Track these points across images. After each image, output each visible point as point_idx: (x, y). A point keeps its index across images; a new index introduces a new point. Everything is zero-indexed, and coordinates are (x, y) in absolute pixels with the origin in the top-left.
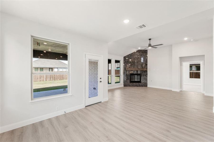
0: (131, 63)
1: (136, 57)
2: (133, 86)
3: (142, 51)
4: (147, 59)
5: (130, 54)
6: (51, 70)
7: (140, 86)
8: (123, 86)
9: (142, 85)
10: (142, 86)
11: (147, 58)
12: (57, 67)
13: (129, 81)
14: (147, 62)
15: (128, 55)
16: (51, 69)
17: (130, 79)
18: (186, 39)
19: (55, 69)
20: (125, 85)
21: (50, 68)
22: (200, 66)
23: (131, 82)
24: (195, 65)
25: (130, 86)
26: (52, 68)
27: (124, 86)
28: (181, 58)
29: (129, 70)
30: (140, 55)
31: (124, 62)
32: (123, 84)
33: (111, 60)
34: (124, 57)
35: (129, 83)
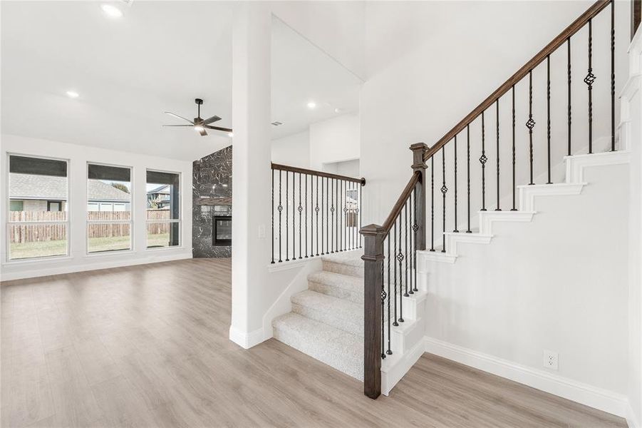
0: (217, 183)
2: (222, 255)
5: (213, 155)
6: (54, 207)
8: (190, 256)
13: (209, 240)
15: (207, 157)
16: (58, 204)
17: (215, 234)
19: (67, 203)
20: (198, 254)
21: (49, 202)
23: (218, 242)
25: (213, 255)
26: (60, 202)
27: (194, 257)
29: (207, 203)
31: (194, 179)
32: (191, 249)
33: (129, 169)
34: (195, 164)
35: (211, 244)
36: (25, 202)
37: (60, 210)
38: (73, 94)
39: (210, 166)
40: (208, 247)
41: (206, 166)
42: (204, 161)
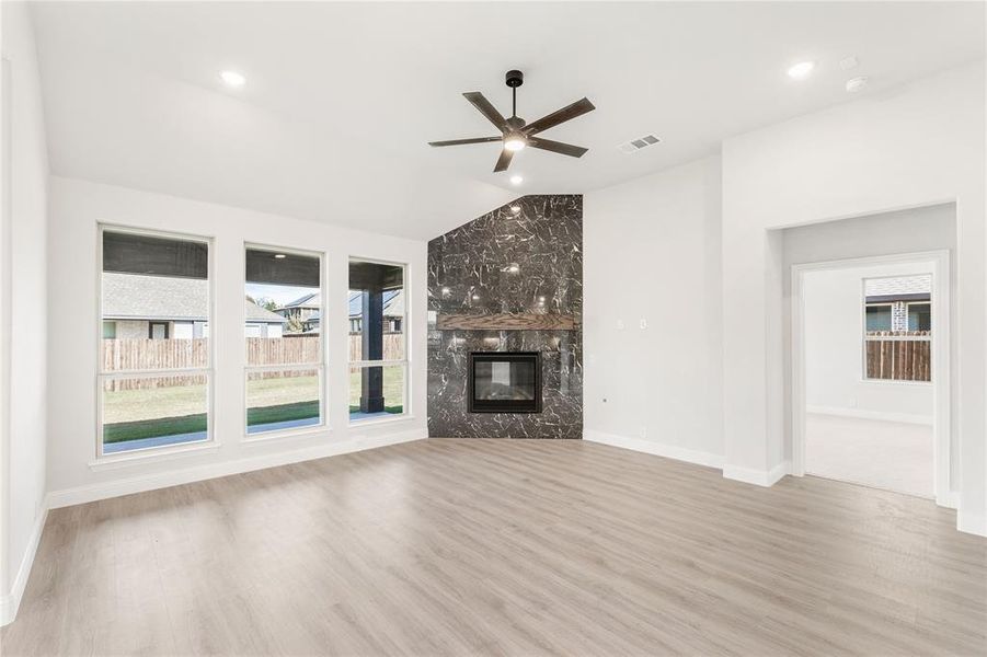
1: (508, 244)
2: (488, 432)
3: (548, 204)
4: (580, 254)
5: (467, 226)
6: (159, 331)
7: (532, 432)
8: (423, 433)
9: (546, 429)
10: (550, 434)
11: (581, 249)
12: (190, 315)
13: (461, 401)
14: (580, 277)
15: (455, 231)
16: (162, 326)
17: (472, 388)
18: (800, 70)
19: (177, 326)
20: (439, 429)
21: (152, 323)
22: (929, 306)
23: (478, 405)
24: (905, 301)
25: (468, 433)
26: (166, 324)
27: (430, 436)
28: (785, 238)
29: (458, 326)
30: (533, 230)
32: (424, 419)
34: (431, 245)
35: (466, 411)
36: (119, 324)
37: (167, 336)
38: (233, 79)
39: (463, 249)
40: (460, 414)
41: (454, 251)
42: (450, 239)
